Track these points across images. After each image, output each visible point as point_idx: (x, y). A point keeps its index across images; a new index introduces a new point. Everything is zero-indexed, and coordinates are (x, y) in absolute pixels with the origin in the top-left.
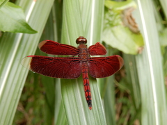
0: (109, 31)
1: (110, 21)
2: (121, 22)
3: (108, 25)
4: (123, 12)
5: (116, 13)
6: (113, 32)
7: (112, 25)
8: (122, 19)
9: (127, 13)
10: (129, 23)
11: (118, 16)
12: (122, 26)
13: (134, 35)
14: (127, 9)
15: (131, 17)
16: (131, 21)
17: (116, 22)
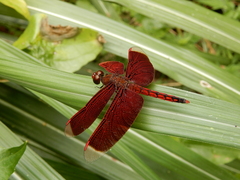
0: (56, 63)
1: (44, 56)
2: (53, 44)
3: (48, 61)
4: (42, 34)
5: (39, 43)
6: (59, 60)
7: (50, 56)
8: (50, 40)
9: (47, 29)
10: (60, 34)
11: (44, 42)
12: (59, 45)
13: (78, 38)
14: (42, 26)
15: (54, 28)
16: (59, 31)
17: (49, 49)
